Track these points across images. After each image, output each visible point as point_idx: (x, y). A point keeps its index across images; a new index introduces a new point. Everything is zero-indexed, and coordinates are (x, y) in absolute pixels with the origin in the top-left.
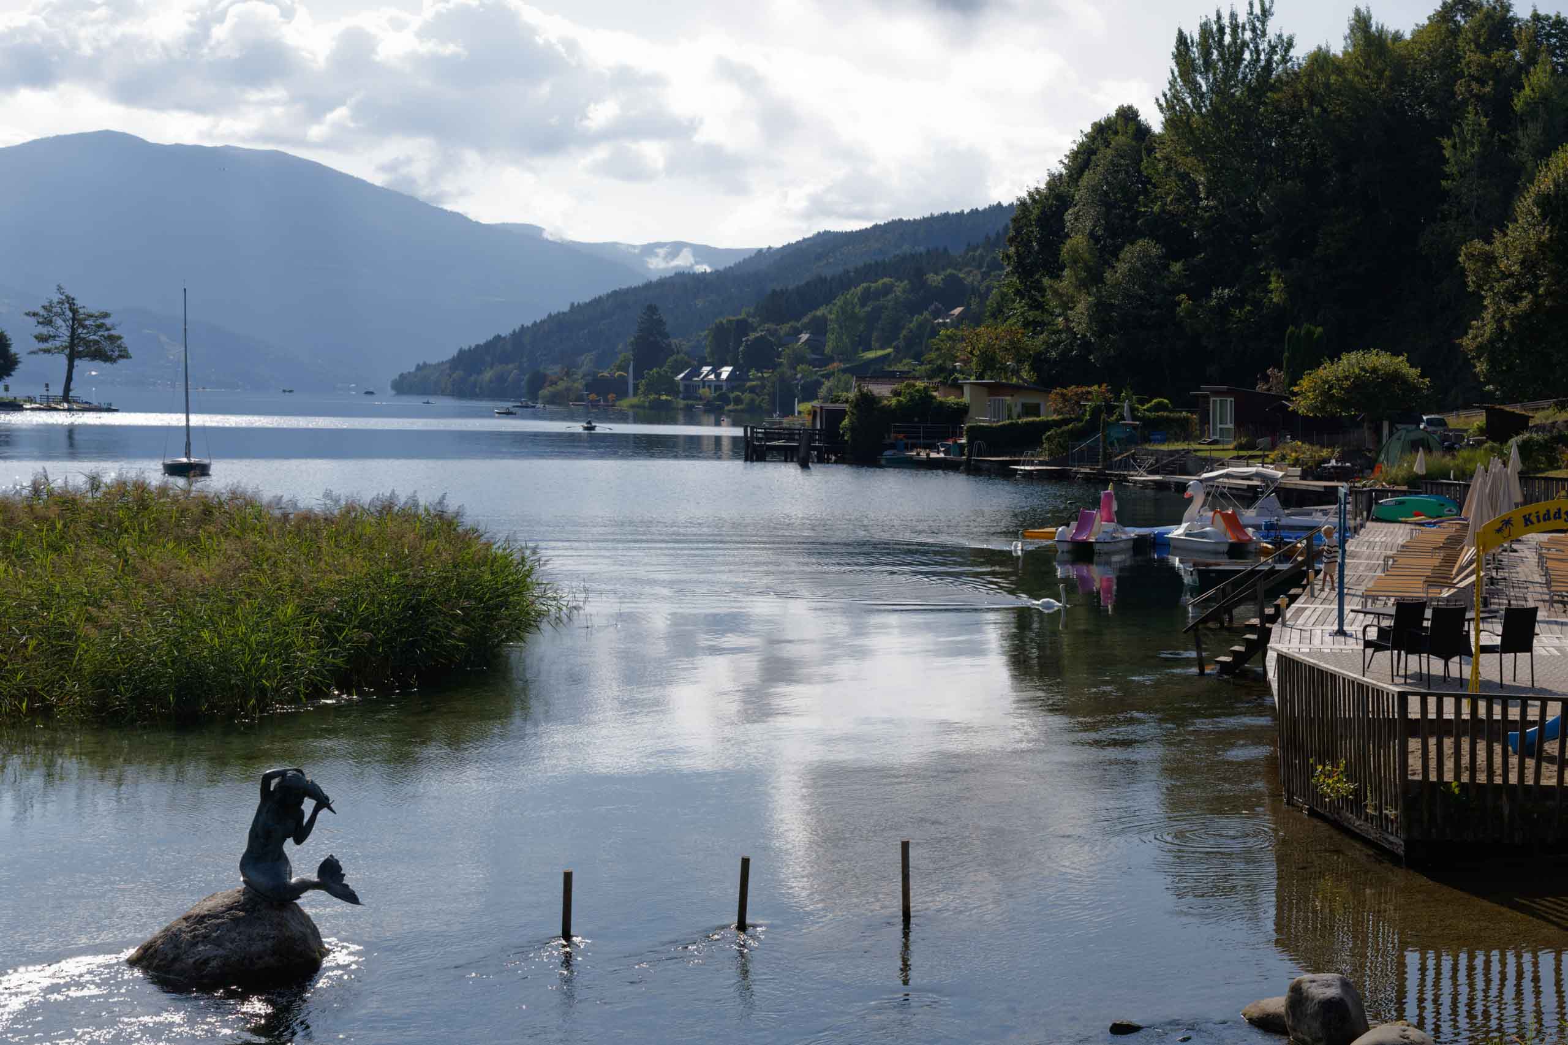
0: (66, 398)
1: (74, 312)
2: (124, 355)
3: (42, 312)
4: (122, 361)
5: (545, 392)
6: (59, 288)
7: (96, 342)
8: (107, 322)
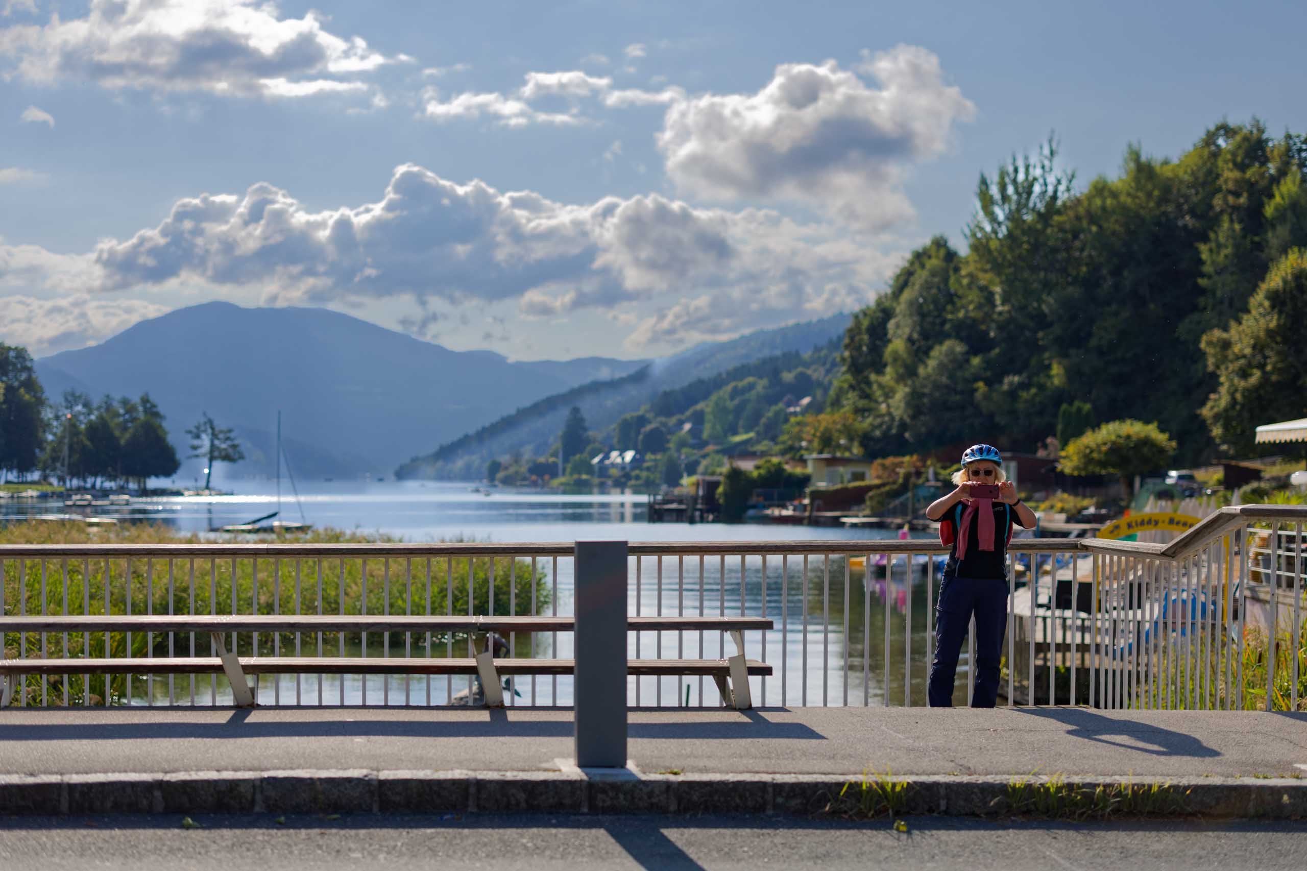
0: (207, 487)
1: (213, 428)
2: (242, 457)
3: (195, 430)
4: (241, 462)
5: (501, 475)
6: (205, 414)
7: (225, 449)
8: (232, 435)
